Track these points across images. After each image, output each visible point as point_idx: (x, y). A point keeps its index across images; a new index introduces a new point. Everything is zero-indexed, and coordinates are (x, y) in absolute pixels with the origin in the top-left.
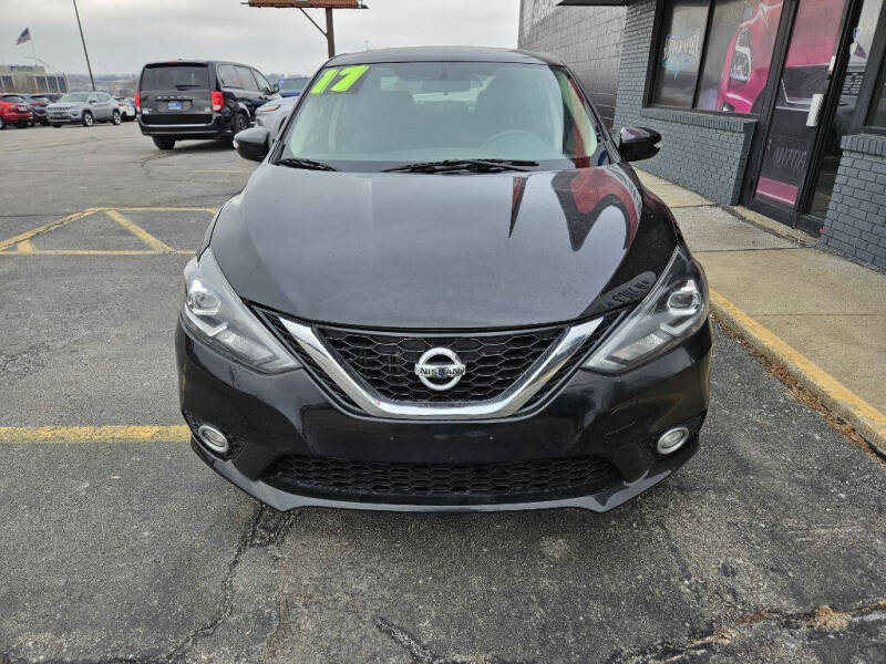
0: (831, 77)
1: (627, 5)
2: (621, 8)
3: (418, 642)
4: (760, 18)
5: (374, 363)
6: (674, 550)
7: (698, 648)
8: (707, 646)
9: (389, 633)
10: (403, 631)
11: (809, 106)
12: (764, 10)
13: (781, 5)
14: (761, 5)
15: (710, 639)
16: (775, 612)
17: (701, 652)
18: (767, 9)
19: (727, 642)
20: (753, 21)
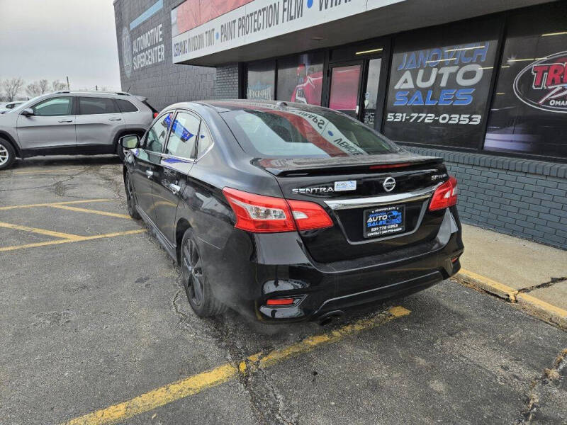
0: (358, 116)
1: (215, 67)
2: (212, 69)
4: (309, 84)
6: (478, 366)
7: (532, 408)
8: (534, 406)
12: (310, 80)
13: (321, 78)
14: (309, 77)
15: (531, 402)
16: (536, 379)
17: (535, 409)
18: (312, 79)
19: (538, 401)
20: (305, 85)
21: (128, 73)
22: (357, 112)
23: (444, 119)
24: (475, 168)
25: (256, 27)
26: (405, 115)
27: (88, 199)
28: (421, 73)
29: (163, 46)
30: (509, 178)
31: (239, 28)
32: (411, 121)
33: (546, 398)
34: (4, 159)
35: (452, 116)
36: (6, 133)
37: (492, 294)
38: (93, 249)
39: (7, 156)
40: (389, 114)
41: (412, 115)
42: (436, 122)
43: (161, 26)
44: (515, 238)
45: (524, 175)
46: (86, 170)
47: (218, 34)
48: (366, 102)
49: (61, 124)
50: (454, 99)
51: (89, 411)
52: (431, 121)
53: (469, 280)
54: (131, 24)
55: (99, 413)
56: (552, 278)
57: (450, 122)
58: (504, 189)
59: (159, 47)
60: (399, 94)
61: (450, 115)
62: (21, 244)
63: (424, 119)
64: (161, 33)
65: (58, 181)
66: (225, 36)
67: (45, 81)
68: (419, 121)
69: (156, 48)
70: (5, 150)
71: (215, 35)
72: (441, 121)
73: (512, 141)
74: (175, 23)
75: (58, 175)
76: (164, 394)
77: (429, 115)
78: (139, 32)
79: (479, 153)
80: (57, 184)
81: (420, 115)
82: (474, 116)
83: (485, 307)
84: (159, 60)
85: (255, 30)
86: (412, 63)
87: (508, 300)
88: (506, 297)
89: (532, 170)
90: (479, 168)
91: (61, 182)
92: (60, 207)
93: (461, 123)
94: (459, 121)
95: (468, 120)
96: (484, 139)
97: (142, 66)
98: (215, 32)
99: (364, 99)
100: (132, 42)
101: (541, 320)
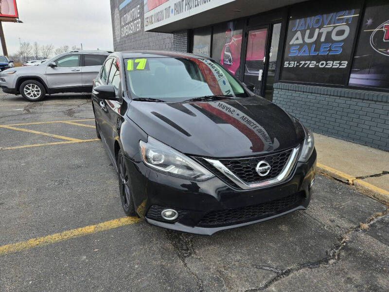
0: (265, 64)
1: (173, 33)
2: (170, 34)
3: (273, 268)
4: (233, 43)
5: (241, 170)
6: (315, 219)
7: (343, 243)
8: (344, 242)
9: (261, 268)
10: (264, 266)
11: (258, 74)
12: (234, 40)
13: (241, 38)
14: (233, 38)
15: (344, 240)
16: (351, 228)
17: (345, 244)
18: (235, 39)
19: (348, 239)
20: (230, 43)
21: (118, 39)
22: (264, 61)
23: (322, 65)
24: (341, 98)
25: (196, 4)
26: (296, 62)
27: (87, 119)
28: (308, 32)
29: (140, 20)
30: (364, 105)
31: (186, 5)
32: (300, 66)
33: (354, 239)
34: (38, 94)
35: (328, 62)
36: (40, 78)
37: (338, 180)
38: (87, 147)
39: (40, 93)
40: (286, 62)
41: (301, 62)
42: (317, 67)
43: (139, 6)
44: (366, 147)
45: (374, 103)
46: (87, 102)
47: (172, 10)
48: (271, 54)
49: (73, 72)
50: (330, 50)
51: (74, 228)
52: (313, 66)
53: (324, 171)
54: (120, 6)
55: (80, 229)
56: (383, 172)
57: (327, 67)
58: (361, 113)
59: (137, 21)
60: (292, 48)
61: (326, 62)
62: (45, 143)
63: (309, 65)
64: (138, 11)
65: (70, 108)
66: (177, 11)
67: (67, 47)
68: (306, 66)
69: (135, 22)
70: (39, 89)
71: (171, 11)
72: (320, 66)
73: (367, 79)
74: (146, 4)
75: (70, 105)
76: (116, 223)
77: (312, 62)
78: (125, 11)
79: (345, 88)
80: (70, 110)
81: (306, 62)
82: (342, 62)
83: (330, 187)
84: (137, 30)
85: (196, 6)
86: (302, 25)
87: (348, 184)
88: (347, 182)
89: (379, 99)
90: (344, 98)
91: (71, 109)
92: (69, 123)
93: (334, 67)
94: (333, 66)
95: (338, 65)
96: (349, 78)
97: (127, 34)
98: (171, 9)
99: (270, 52)
100: (121, 18)
101: (367, 196)
